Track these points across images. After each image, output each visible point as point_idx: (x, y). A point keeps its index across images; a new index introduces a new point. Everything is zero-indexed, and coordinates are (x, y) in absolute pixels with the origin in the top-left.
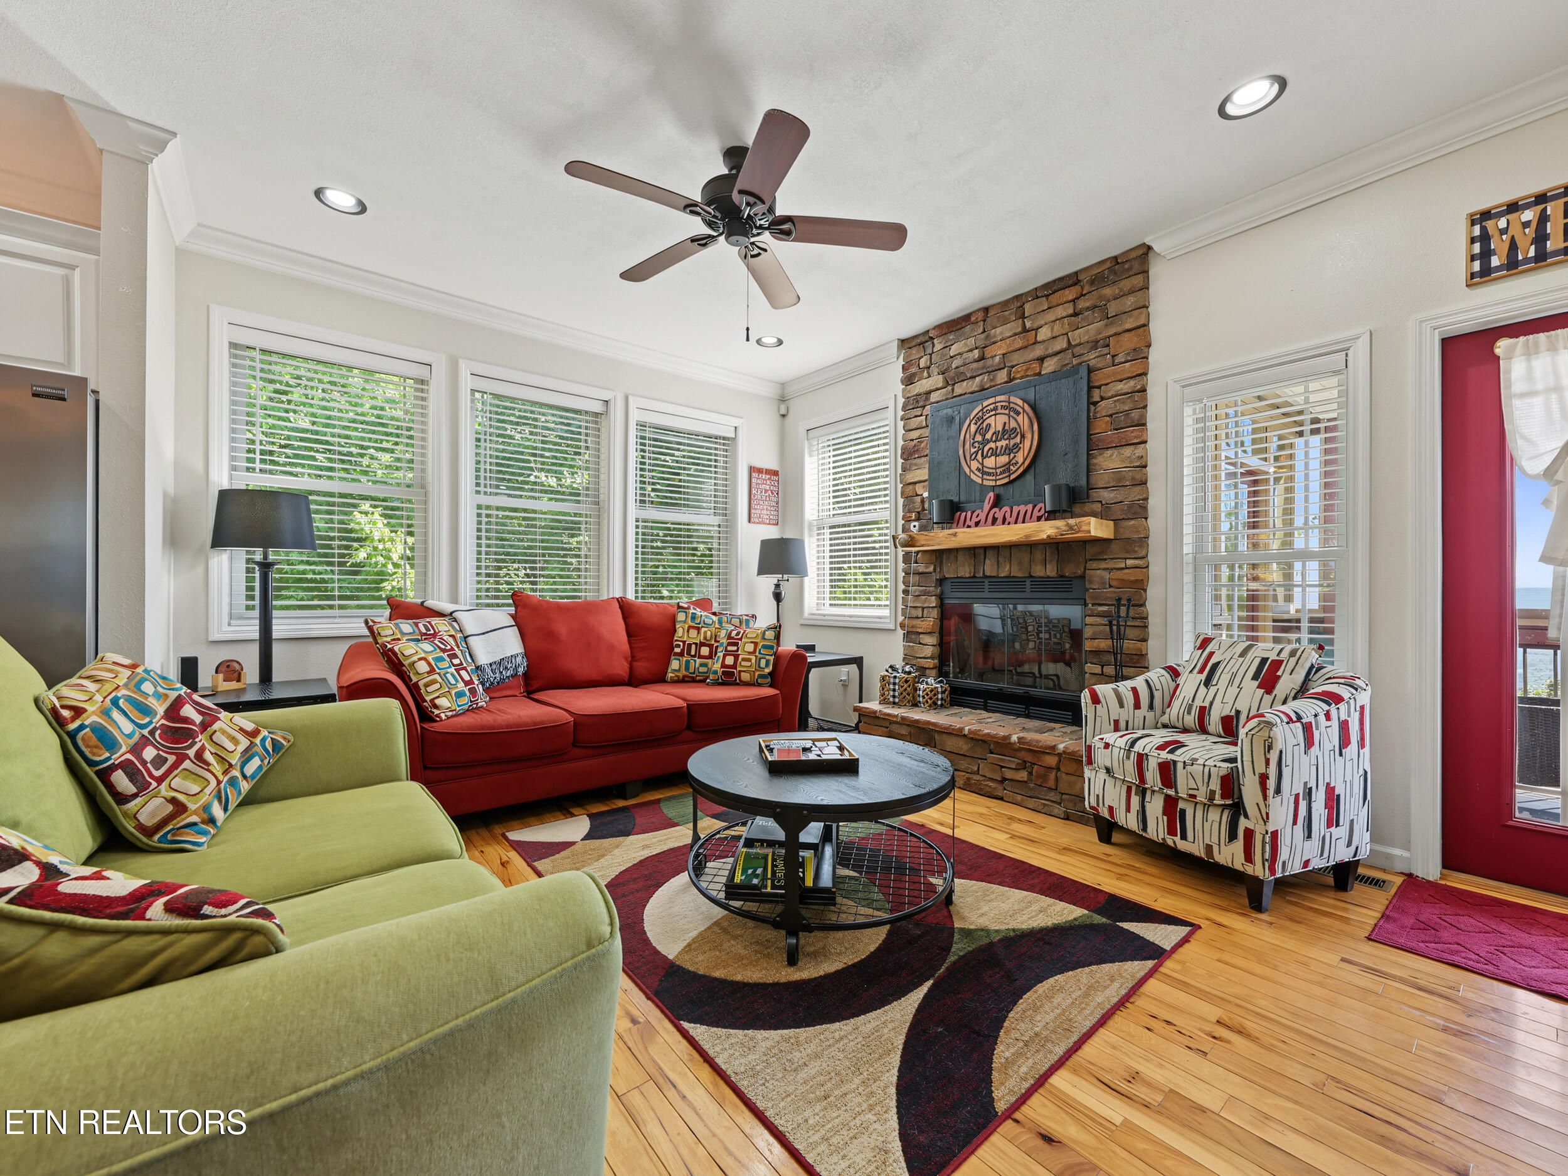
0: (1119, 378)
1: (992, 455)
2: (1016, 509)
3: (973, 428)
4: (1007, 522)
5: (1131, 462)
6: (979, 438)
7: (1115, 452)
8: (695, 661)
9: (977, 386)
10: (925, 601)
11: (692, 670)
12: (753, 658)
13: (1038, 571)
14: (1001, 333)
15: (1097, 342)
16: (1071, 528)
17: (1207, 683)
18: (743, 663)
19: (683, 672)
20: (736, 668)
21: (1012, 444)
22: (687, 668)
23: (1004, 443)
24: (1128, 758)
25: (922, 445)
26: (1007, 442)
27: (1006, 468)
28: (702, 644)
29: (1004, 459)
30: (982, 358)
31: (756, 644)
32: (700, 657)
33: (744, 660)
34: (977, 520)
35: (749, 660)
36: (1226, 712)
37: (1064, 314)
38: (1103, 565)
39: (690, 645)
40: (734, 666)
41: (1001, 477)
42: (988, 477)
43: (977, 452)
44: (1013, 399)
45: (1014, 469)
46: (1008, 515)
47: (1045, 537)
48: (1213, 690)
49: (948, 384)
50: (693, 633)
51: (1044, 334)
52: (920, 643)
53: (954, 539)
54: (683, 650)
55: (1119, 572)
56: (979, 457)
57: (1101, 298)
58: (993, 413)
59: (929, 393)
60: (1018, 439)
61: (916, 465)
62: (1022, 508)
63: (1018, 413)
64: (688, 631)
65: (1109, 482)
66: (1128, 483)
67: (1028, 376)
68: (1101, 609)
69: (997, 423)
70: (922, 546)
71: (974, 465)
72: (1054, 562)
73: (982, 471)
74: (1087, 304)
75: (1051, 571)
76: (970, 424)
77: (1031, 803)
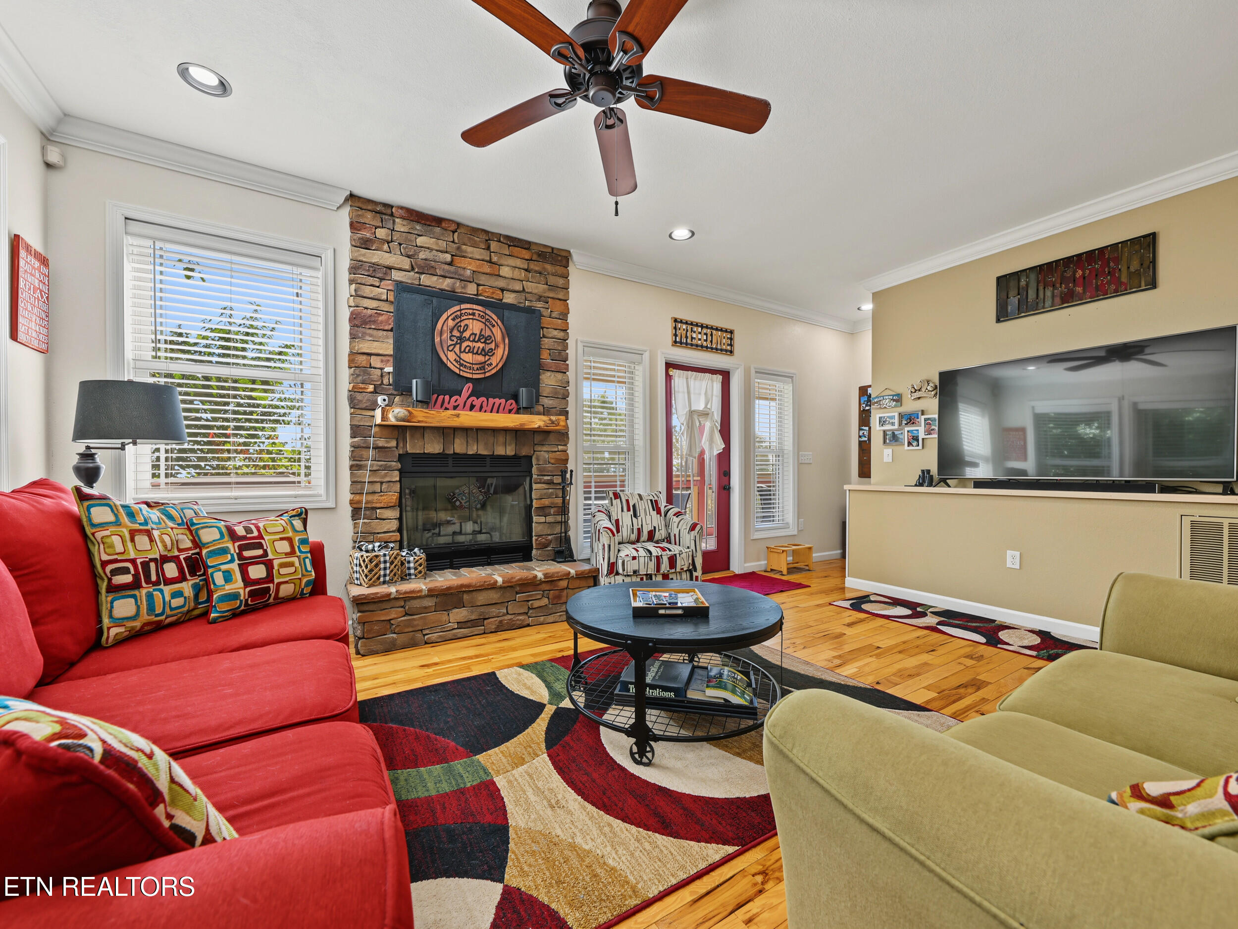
0: (555, 327)
1: (469, 352)
2: (491, 400)
3: (451, 323)
4: (483, 410)
5: (562, 383)
6: (456, 333)
7: (553, 374)
8: (161, 591)
9: (448, 285)
10: (386, 475)
11: (158, 610)
12: (295, 560)
13: (500, 451)
14: (472, 253)
15: (541, 297)
16: (553, 422)
17: (635, 515)
18: (283, 571)
19: (145, 617)
20: (272, 581)
21: (487, 349)
22: (151, 608)
23: (481, 345)
24: (651, 560)
25: (380, 318)
26: (483, 345)
27: (482, 366)
28: (165, 559)
29: (480, 358)
30: (450, 264)
31: (289, 540)
32: (169, 582)
33: (283, 565)
34: (456, 404)
35: (291, 565)
36: (650, 529)
37: (522, 266)
38: (545, 449)
39: (146, 565)
40: (270, 578)
41: (477, 372)
42: (464, 369)
43: (455, 345)
44: (488, 312)
45: (489, 369)
46: (485, 404)
47: (536, 426)
48: (639, 519)
49: (413, 269)
50: (142, 541)
51: (505, 271)
52: (377, 518)
53: (456, 419)
54: (136, 576)
55: (554, 454)
56: (457, 349)
57: (544, 268)
58: (471, 317)
59: (390, 268)
60: (493, 346)
61: (371, 336)
62: (497, 401)
63: (494, 326)
64: (132, 540)
65: (549, 394)
66: (560, 396)
67: (493, 298)
68: (546, 478)
69: (475, 327)
70: (419, 422)
71: (452, 356)
72: (513, 445)
73: (459, 361)
74: (537, 269)
75: (510, 451)
76: (448, 318)
77: (551, 618)
